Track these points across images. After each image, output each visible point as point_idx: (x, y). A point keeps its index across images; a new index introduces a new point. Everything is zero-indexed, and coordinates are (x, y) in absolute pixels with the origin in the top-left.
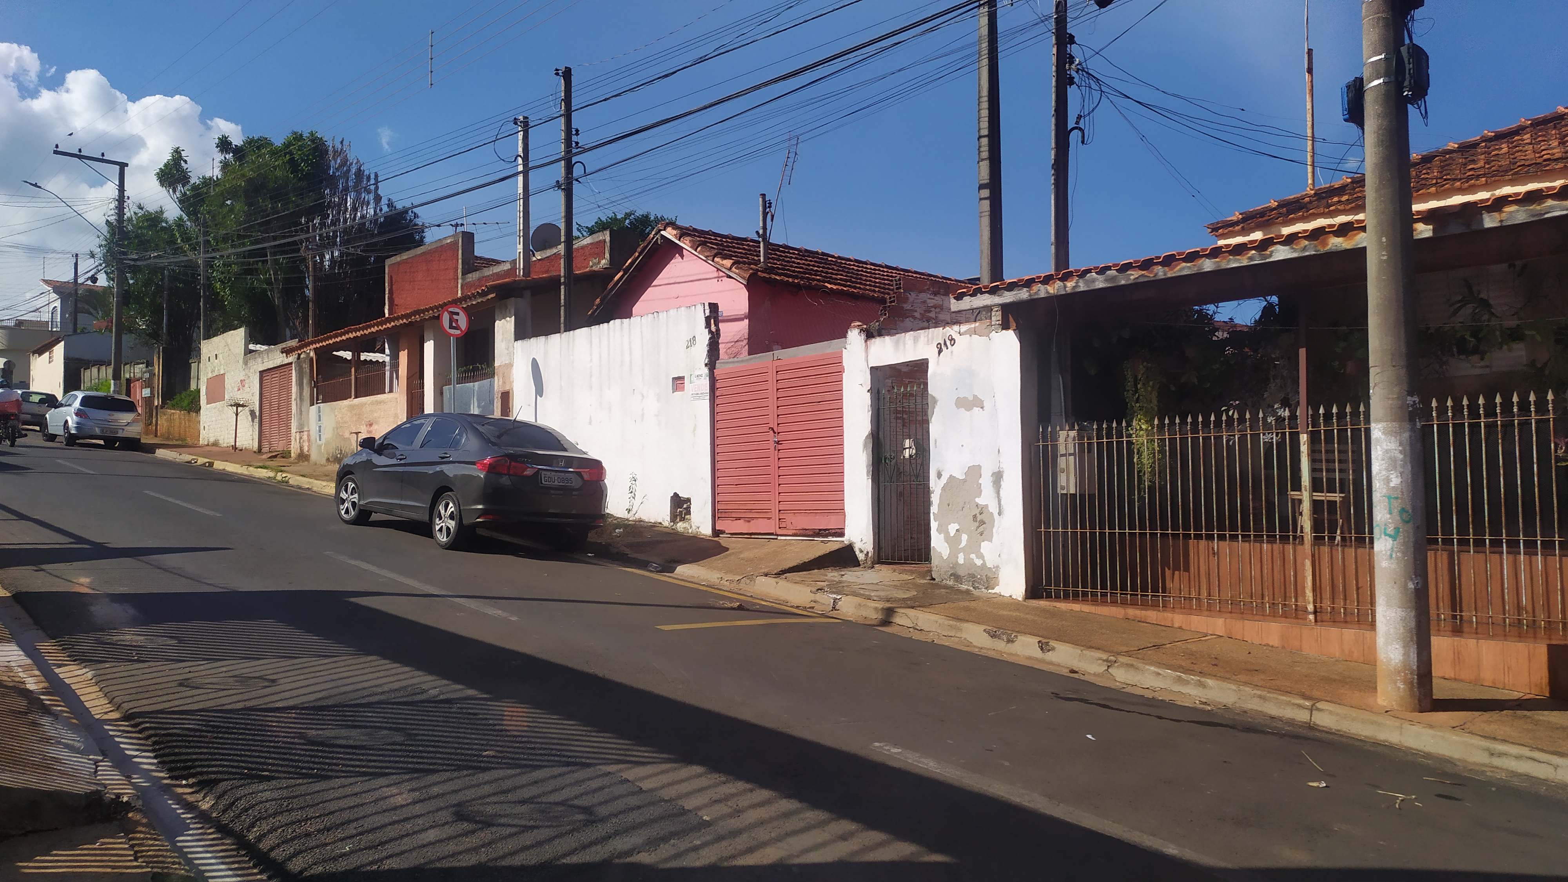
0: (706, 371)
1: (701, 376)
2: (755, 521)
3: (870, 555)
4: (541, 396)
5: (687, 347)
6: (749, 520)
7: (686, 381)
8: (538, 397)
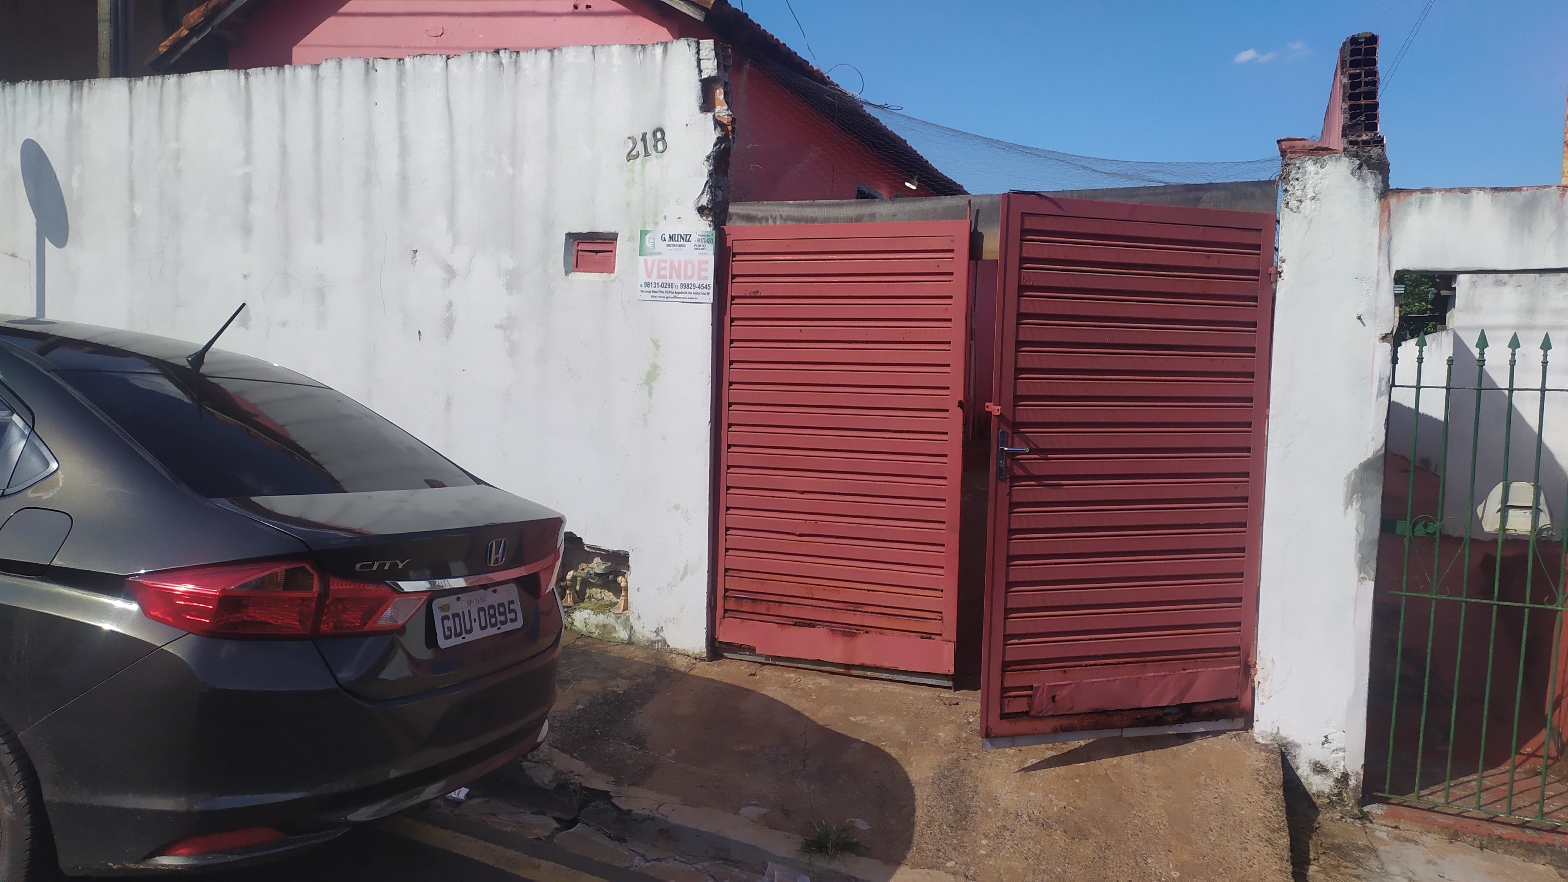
0: (703, 226)
1: (686, 238)
2: (873, 636)
3: (1352, 782)
4: (61, 241)
5: (630, 157)
6: (849, 632)
7: (622, 247)
8: (48, 244)
